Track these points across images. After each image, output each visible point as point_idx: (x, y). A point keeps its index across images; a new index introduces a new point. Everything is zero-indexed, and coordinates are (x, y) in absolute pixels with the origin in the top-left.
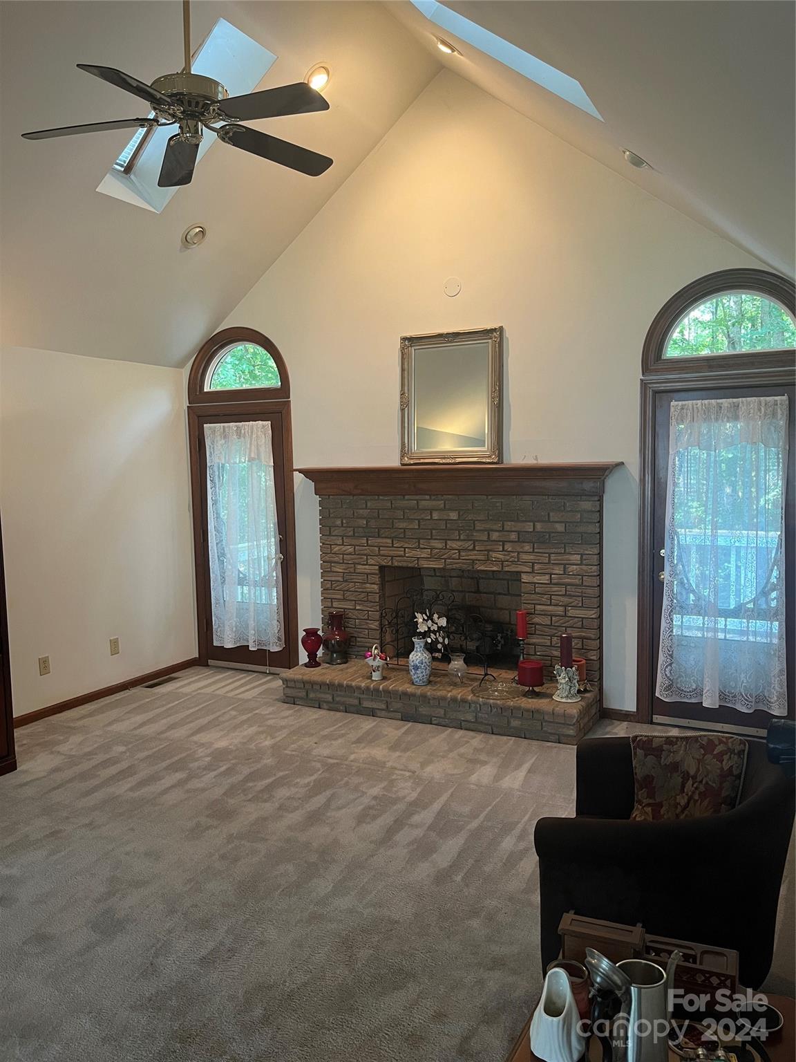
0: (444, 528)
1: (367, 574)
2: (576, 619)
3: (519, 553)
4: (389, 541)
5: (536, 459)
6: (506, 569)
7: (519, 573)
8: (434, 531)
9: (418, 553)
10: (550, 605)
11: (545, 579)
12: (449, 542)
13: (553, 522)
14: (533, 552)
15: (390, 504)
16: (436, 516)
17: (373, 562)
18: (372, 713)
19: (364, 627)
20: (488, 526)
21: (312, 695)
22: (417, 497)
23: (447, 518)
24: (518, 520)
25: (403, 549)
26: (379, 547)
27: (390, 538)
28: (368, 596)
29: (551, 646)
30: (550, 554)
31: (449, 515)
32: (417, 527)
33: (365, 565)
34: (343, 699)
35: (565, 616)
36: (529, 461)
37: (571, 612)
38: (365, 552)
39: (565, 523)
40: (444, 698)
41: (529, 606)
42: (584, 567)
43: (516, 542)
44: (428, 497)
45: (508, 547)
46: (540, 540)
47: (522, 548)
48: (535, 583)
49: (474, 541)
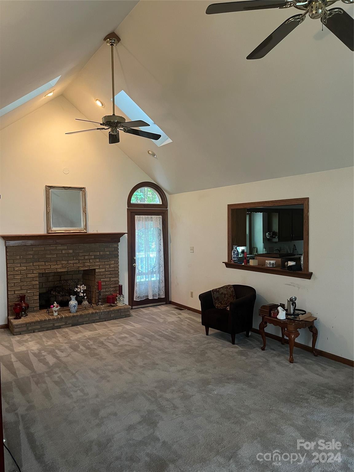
0: (67, 256)
1: (33, 277)
2: (113, 282)
3: (95, 262)
4: (44, 263)
5: (97, 231)
6: (91, 268)
7: (95, 269)
8: (63, 258)
9: (56, 266)
10: (105, 278)
11: (103, 270)
12: (69, 261)
13: (106, 251)
14: (100, 262)
15: (44, 249)
16: (64, 252)
17: (35, 272)
18: (59, 327)
19: (31, 299)
20: (84, 254)
21: (30, 328)
22: (56, 245)
23: (68, 252)
24: (95, 252)
25: (50, 266)
26: (39, 266)
27: (44, 262)
28: (33, 286)
29: (106, 291)
30: (105, 262)
31: (69, 251)
32: (56, 257)
33: (32, 274)
34: (45, 326)
35: (110, 281)
36: (95, 232)
37: (112, 279)
38: (32, 269)
39: (110, 251)
40: (89, 314)
41: (98, 280)
42: (115, 265)
43: (93, 259)
44: (60, 245)
45: (91, 261)
46: (101, 257)
47: (96, 261)
48: (100, 272)
49: (79, 260)
